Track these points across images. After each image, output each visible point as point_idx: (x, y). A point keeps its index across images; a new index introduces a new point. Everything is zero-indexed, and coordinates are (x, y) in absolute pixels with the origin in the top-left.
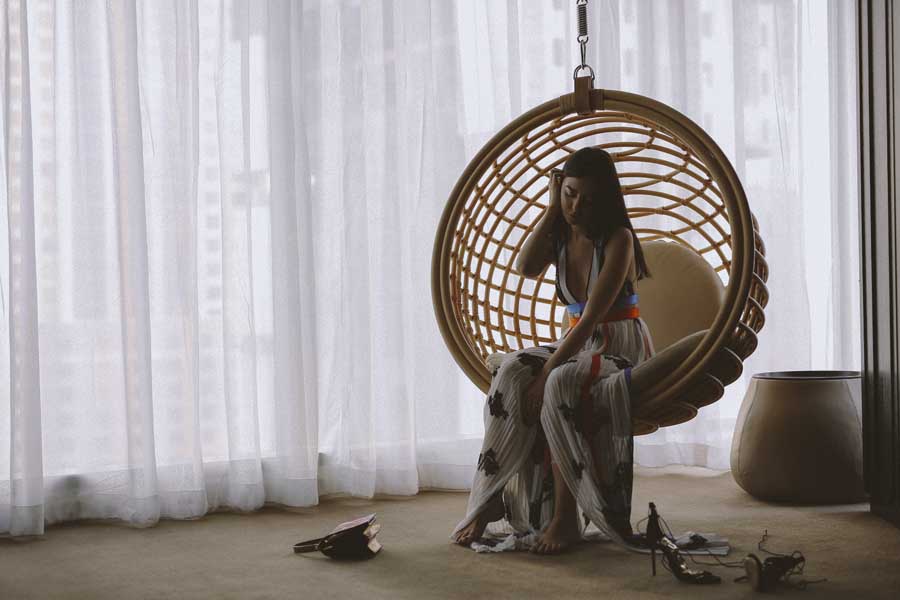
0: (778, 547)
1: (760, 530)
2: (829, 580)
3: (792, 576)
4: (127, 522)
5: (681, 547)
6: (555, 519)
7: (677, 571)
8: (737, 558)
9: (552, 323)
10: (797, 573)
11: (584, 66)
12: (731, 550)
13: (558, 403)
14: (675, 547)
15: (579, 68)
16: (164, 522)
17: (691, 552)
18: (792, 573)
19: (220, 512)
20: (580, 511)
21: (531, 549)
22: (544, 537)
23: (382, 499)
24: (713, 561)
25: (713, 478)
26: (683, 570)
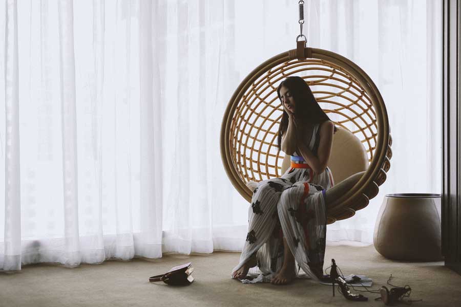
0: (397, 283)
1: (388, 274)
2: (424, 300)
3: (404, 298)
4: (64, 265)
5: (348, 282)
6: (284, 267)
7: (346, 294)
8: (376, 288)
9: (276, 167)
10: (407, 296)
11: (302, 35)
12: (373, 284)
13: (288, 207)
14: (345, 282)
15: (299, 36)
16: (83, 265)
17: (353, 285)
18: (405, 296)
19: (111, 261)
20: (296, 263)
21: (271, 282)
22: (278, 276)
23: (194, 255)
24: (363, 289)
25: (364, 247)
26: (349, 294)
